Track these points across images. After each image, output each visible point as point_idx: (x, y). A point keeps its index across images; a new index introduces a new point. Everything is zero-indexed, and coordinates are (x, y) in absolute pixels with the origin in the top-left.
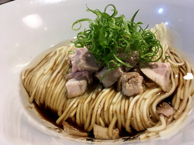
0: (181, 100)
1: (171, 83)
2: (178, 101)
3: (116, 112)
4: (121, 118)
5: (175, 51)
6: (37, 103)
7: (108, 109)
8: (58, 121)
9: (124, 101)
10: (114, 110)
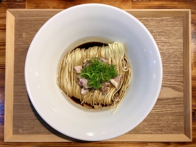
0: (123, 91)
1: (121, 82)
2: (122, 92)
3: (100, 100)
4: (102, 102)
5: (126, 58)
6: (70, 96)
7: (98, 99)
8: (81, 103)
9: (103, 96)
10: (100, 99)
